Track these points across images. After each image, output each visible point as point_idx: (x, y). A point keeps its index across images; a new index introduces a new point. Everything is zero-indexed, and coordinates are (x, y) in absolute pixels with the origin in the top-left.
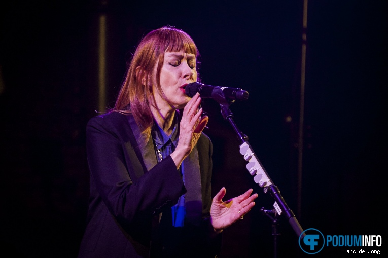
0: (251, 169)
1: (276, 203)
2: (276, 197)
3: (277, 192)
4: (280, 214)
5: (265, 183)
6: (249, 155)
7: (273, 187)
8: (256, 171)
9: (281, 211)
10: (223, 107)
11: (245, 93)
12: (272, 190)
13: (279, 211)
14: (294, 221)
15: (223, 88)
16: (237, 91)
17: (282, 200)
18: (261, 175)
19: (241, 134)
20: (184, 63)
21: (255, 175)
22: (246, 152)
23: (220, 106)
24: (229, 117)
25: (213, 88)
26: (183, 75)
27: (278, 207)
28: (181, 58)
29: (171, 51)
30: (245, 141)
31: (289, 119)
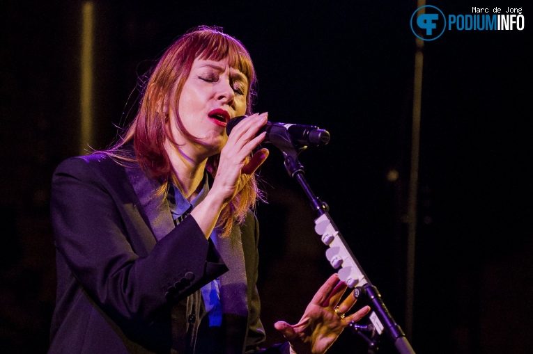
0: (334, 258)
1: (374, 314)
3: (376, 297)
4: (380, 332)
5: (357, 282)
6: (330, 235)
7: (370, 287)
8: (341, 262)
9: (383, 328)
10: (288, 157)
11: (324, 134)
12: (367, 292)
13: (378, 327)
14: (403, 343)
15: (287, 126)
16: (310, 130)
17: (384, 310)
18: (349, 269)
19: (317, 200)
20: (224, 79)
21: (341, 267)
22: (324, 230)
23: (283, 155)
24: (298, 173)
25: (271, 126)
26: (218, 95)
27: (377, 320)
28: (221, 71)
29: (205, 59)
30: (324, 213)
31: (393, 176)
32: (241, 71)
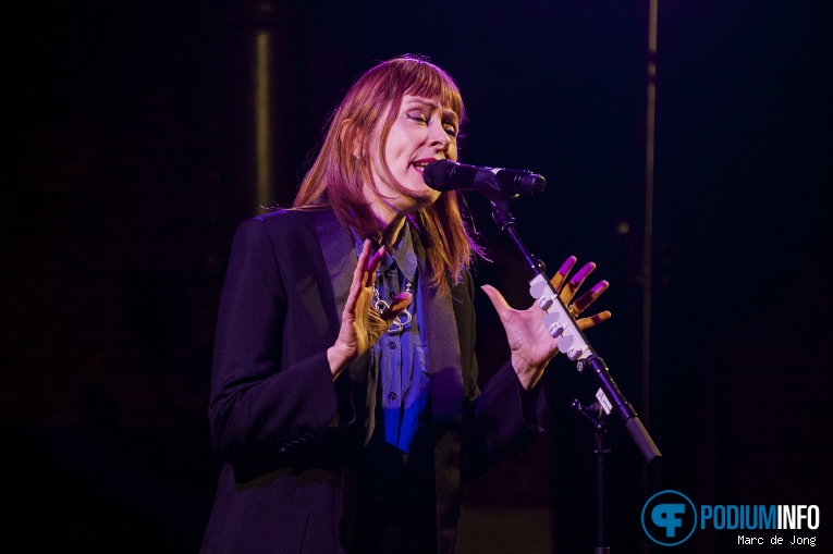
0: (553, 325)
1: (600, 391)
2: (600, 378)
3: (603, 370)
4: (608, 412)
5: (580, 353)
6: (548, 299)
7: (596, 360)
8: (561, 329)
9: (611, 407)
10: (497, 208)
11: (538, 180)
12: (592, 365)
13: (606, 405)
14: (636, 425)
15: (495, 171)
16: (523, 175)
17: (612, 386)
19: (531, 258)
20: (436, 120)
22: (541, 293)
23: (491, 205)
24: (509, 226)
25: (476, 171)
26: (431, 141)
27: (605, 398)
28: (433, 108)
29: (415, 94)
30: (540, 272)
31: (624, 229)
32: (454, 109)
